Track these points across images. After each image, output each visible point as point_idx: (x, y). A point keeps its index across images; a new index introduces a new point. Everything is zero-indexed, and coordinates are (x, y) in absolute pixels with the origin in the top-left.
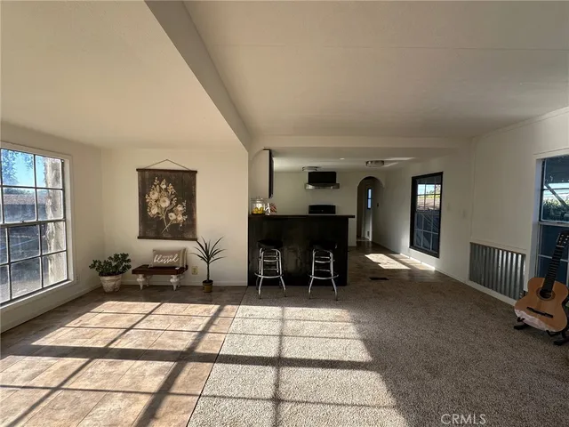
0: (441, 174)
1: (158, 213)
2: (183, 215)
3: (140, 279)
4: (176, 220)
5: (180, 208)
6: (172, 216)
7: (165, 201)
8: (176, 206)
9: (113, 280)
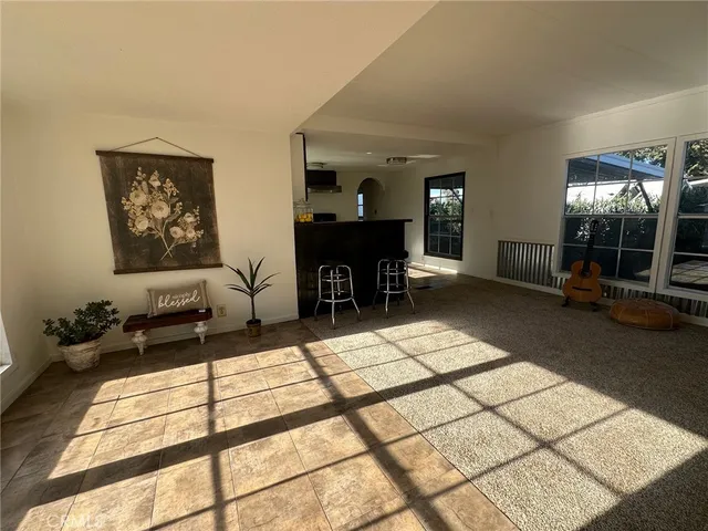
0: (463, 174)
1: (149, 229)
2: (196, 229)
3: (139, 338)
4: (184, 237)
5: (189, 218)
6: (177, 232)
7: (161, 209)
8: (183, 215)
9: (88, 350)
